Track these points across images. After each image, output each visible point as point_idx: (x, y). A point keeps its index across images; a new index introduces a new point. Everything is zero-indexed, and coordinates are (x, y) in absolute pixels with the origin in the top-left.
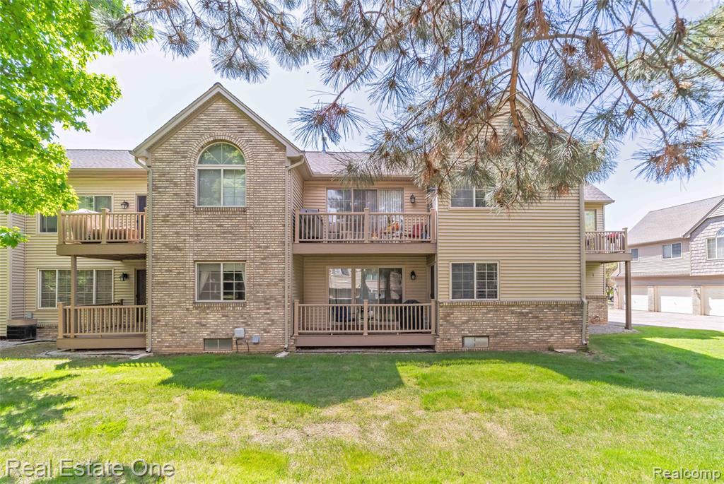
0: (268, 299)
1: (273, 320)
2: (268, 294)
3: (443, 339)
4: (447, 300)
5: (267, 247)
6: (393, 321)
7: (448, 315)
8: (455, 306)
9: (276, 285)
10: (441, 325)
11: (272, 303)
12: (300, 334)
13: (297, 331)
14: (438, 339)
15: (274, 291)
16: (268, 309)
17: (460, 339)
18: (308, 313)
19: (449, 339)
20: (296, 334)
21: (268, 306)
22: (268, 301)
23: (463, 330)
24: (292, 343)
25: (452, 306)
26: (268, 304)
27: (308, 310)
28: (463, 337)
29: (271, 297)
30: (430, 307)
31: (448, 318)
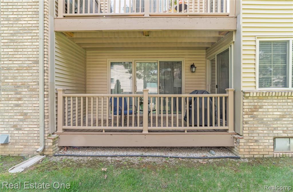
0: (19, 87)
1: (26, 114)
2: (19, 81)
3: (248, 141)
4: (253, 89)
5: (18, 20)
6: (170, 112)
7: (256, 108)
8: (266, 97)
9: (28, 68)
10: (246, 123)
11: (24, 91)
12: (65, 130)
13: (61, 127)
14: (241, 141)
15: (27, 76)
16: (19, 99)
17: (272, 141)
18: (89, 104)
19: (256, 141)
20: (60, 131)
21: (19, 96)
22: (19, 90)
23: (275, 129)
24: (50, 144)
25: (261, 97)
26: (19, 93)
27: (89, 102)
28: (274, 139)
29: (23, 84)
30: (226, 98)
31: (255, 113)
